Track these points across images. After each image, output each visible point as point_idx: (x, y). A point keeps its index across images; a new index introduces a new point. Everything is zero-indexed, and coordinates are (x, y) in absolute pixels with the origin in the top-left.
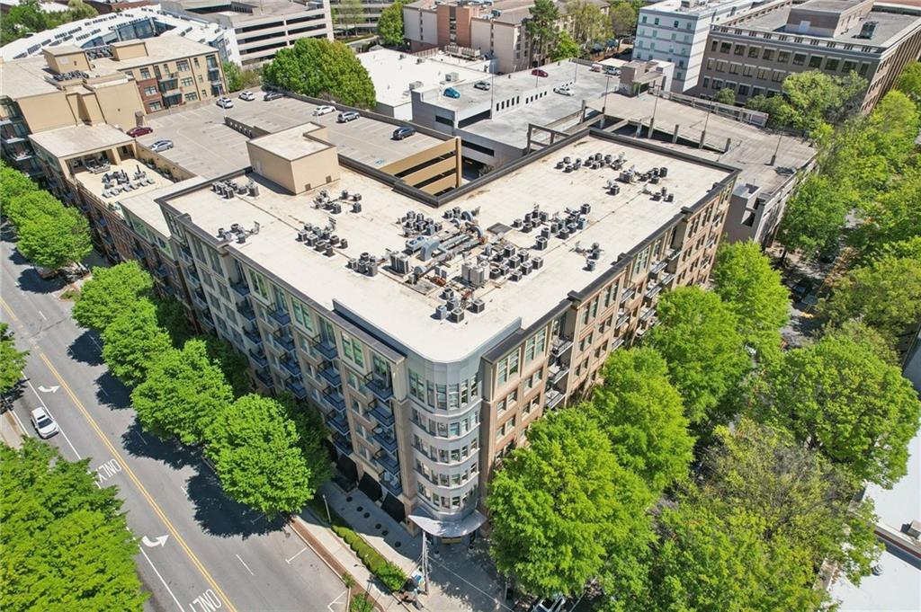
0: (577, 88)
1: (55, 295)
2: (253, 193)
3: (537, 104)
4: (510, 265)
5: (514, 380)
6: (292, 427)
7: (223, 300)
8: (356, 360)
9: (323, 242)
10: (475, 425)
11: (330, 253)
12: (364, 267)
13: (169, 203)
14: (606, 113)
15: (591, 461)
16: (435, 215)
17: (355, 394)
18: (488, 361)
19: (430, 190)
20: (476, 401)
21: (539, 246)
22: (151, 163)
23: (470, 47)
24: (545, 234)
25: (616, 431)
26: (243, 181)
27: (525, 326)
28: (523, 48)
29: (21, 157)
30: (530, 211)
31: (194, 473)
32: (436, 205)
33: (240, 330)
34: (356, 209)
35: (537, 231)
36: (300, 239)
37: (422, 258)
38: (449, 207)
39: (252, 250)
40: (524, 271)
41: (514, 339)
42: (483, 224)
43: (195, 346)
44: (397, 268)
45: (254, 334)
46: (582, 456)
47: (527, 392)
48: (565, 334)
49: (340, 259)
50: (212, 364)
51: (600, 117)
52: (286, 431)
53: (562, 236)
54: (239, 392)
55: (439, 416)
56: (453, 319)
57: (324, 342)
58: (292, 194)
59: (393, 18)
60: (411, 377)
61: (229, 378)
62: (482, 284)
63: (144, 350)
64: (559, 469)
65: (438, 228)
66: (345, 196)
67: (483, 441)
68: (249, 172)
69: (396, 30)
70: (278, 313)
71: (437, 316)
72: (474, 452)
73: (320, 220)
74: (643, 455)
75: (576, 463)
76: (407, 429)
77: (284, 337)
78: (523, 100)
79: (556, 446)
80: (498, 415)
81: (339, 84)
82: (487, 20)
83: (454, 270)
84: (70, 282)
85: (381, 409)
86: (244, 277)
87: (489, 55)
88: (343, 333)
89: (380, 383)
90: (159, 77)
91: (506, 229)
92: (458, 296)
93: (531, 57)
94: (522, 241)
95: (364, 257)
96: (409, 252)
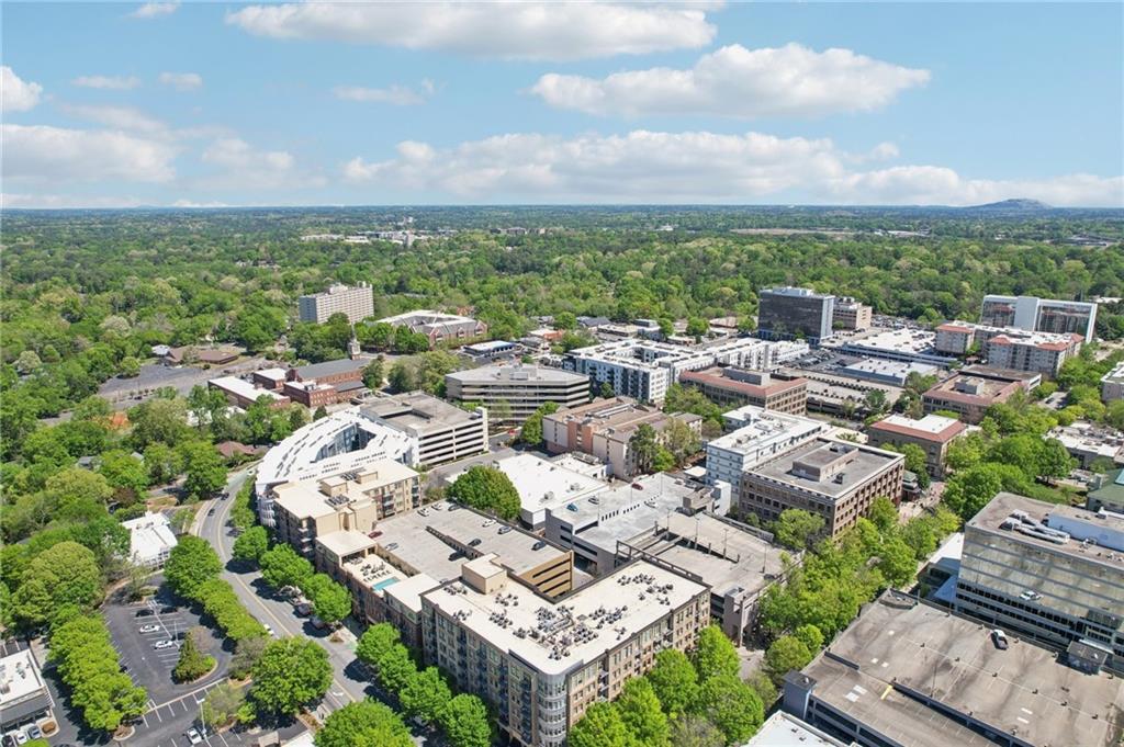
0: (661, 501)
1: (326, 639)
2: (465, 592)
3: (630, 515)
4: (584, 635)
5: (580, 687)
6: (484, 708)
7: (449, 647)
8: (515, 675)
9: (501, 621)
10: (564, 705)
11: (505, 627)
12: (520, 634)
13: (426, 596)
14: (670, 530)
15: (610, 722)
16: (552, 608)
17: (515, 690)
18: (568, 676)
19: (551, 594)
20: (564, 693)
21: (598, 627)
22: (387, 559)
23: (592, 454)
24: (602, 622)
25: (627, 714)
26: (458, 585)
27: (585, 663)
28: (631, 457)
29: (306, 550)
30: (598, 608)
31: (424, 739)
32: (554, 603)
33: (456, 663)
34: (516, 604)
35: (599, 619)
36: (491, 619)
37: (545, 631)
38: (559, 605)
39: (470, 623)
40: (589, 639)
41: (580, 668)
42: (575, 615)
43: (431, 670)
44: (535, 636)
45: (463, 665)
46: (606, 719)
47: (587, 693)
48: (605, 668)
49: (509, 630)
50: (441, 679)
51: (665, 533)
52: (481, 711)
53: (610, 623)
54: (454, 694)
55: (549, 698)
56: (557, 659)
57: (502, 668)
58: (484, 594)
59: (534, 424)
60: (539, 681)
61: (449, 686)
62: (570, 644)
63: (402, 672)
64: (596, 723)
65: (554, 616)
66: (510, 596)
67: (567, 714)
68: (461, 579)
69: (536, 434)
70: (481, 654)
71: (550, 657)
72: (564, 719)
73: (499, 609)
74: (639, 727)
75: (603, 721)
76: (536, 705)
77: (482, 666)
78: (621, 512)
79: (596, 714)
80: (574, 703)
81: (498, 500)
82: (604, 436)
83: (559, 638)
84: (332, 631)
85: (525, 697)
86: (464, 635)
87: (606, 461)
88: (512, 662)
89: (526, 685)
90: (384, 493)
91: (586, 618)
92: (560, 649)
93: (638, 462)
94: (591, 624)
95: (520, 630)
96: (540, 628)
